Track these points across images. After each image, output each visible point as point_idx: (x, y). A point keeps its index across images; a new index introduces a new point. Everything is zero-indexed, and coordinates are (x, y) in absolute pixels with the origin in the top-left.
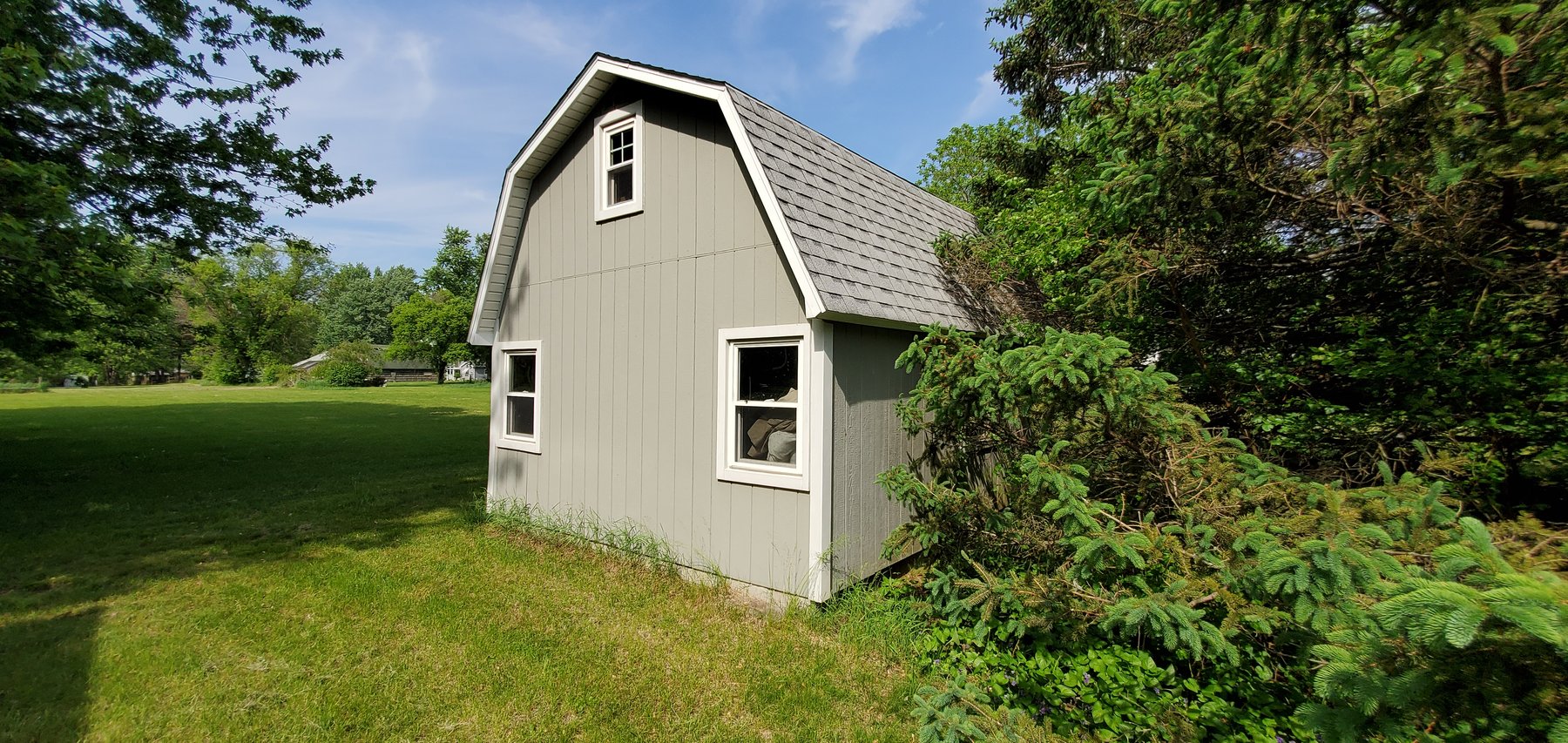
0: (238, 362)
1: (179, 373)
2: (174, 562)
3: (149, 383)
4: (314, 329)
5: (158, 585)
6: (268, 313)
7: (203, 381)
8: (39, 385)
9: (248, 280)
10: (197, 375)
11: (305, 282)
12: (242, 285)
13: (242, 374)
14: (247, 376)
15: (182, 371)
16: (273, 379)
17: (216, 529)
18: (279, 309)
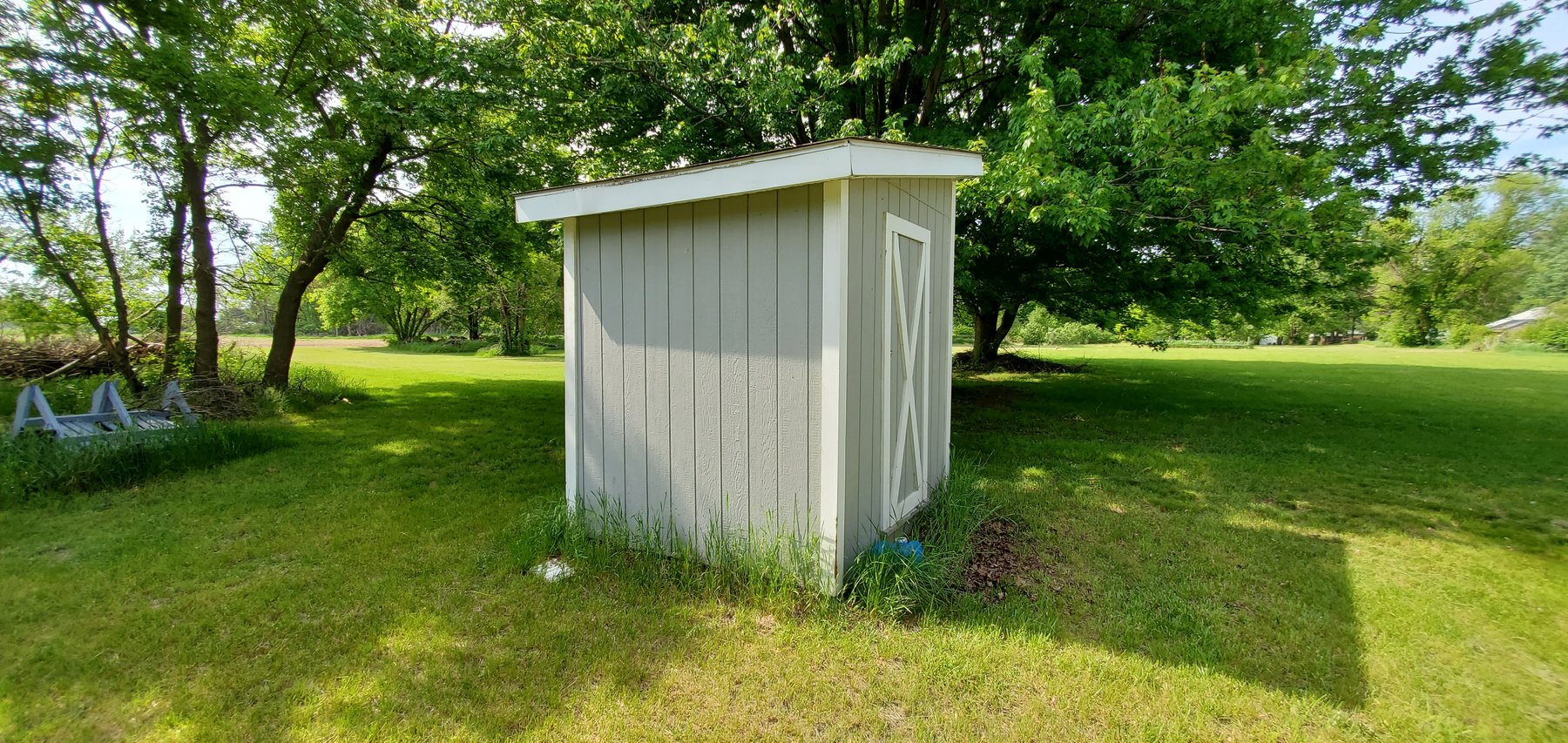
0: (1418, 322)
1: (1353, 335)
2: (1401, 517)
3: (1324, 344)
4: (1521, 281)
5: (1391, 536)
6: (1462, 268)
7: (1377, 342)
8: (1248, 343)
9: (1440, 231)
10: (1372, 337)
11: (1518, 222)
12: (1433, 238)
13: (1422, 337)
14: (1427, 337)
15: (1356, 332)
16: (1462, 341)
17: (1441, 496)
18: (1477, 260)
